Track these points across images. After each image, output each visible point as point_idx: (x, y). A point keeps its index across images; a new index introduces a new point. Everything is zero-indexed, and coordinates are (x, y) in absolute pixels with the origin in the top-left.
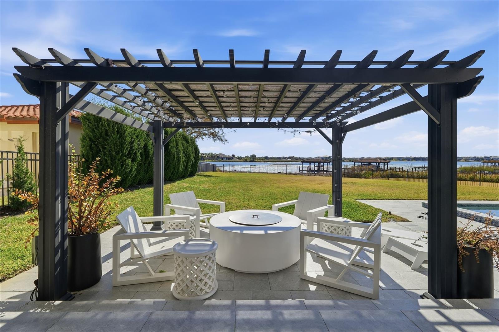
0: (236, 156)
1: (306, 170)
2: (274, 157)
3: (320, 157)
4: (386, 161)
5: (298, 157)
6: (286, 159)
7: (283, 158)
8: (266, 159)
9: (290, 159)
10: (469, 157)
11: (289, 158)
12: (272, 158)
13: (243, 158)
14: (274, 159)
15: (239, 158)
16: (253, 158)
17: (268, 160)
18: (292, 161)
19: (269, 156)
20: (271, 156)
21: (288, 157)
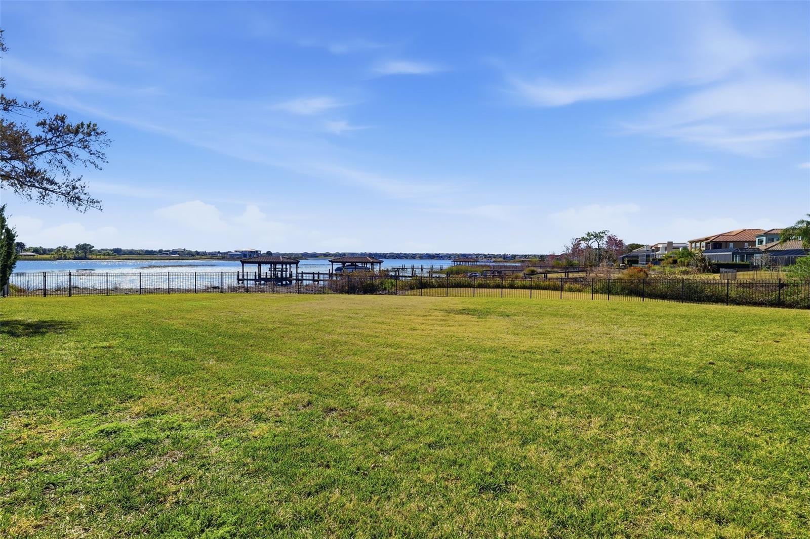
0: (27, 246)
1: (254, 278)
2: (136, 249)
3: (239, 251)
4: (377, 258)
5: (193, 250)
6: (167, 254)
7: (161, 252)
8: (117, 254)
9: (178, 254)
10: (423, 254)
11: (174, 252)
12: (131, 252)
13: (51, 250)
14: (140, 254)
15: (36, 250)
16: (84, 252)
17: (123, 257)
18: (181, 258)
19: (124, 247)
20: (129, 248)
21: (171, 249)
